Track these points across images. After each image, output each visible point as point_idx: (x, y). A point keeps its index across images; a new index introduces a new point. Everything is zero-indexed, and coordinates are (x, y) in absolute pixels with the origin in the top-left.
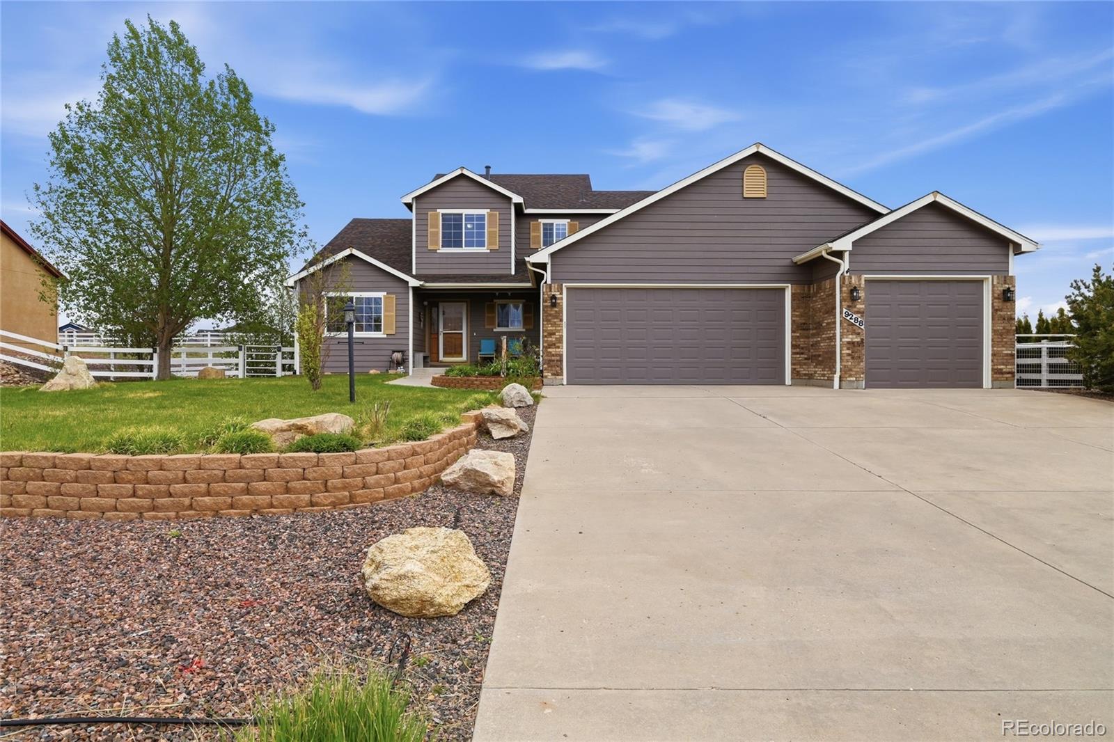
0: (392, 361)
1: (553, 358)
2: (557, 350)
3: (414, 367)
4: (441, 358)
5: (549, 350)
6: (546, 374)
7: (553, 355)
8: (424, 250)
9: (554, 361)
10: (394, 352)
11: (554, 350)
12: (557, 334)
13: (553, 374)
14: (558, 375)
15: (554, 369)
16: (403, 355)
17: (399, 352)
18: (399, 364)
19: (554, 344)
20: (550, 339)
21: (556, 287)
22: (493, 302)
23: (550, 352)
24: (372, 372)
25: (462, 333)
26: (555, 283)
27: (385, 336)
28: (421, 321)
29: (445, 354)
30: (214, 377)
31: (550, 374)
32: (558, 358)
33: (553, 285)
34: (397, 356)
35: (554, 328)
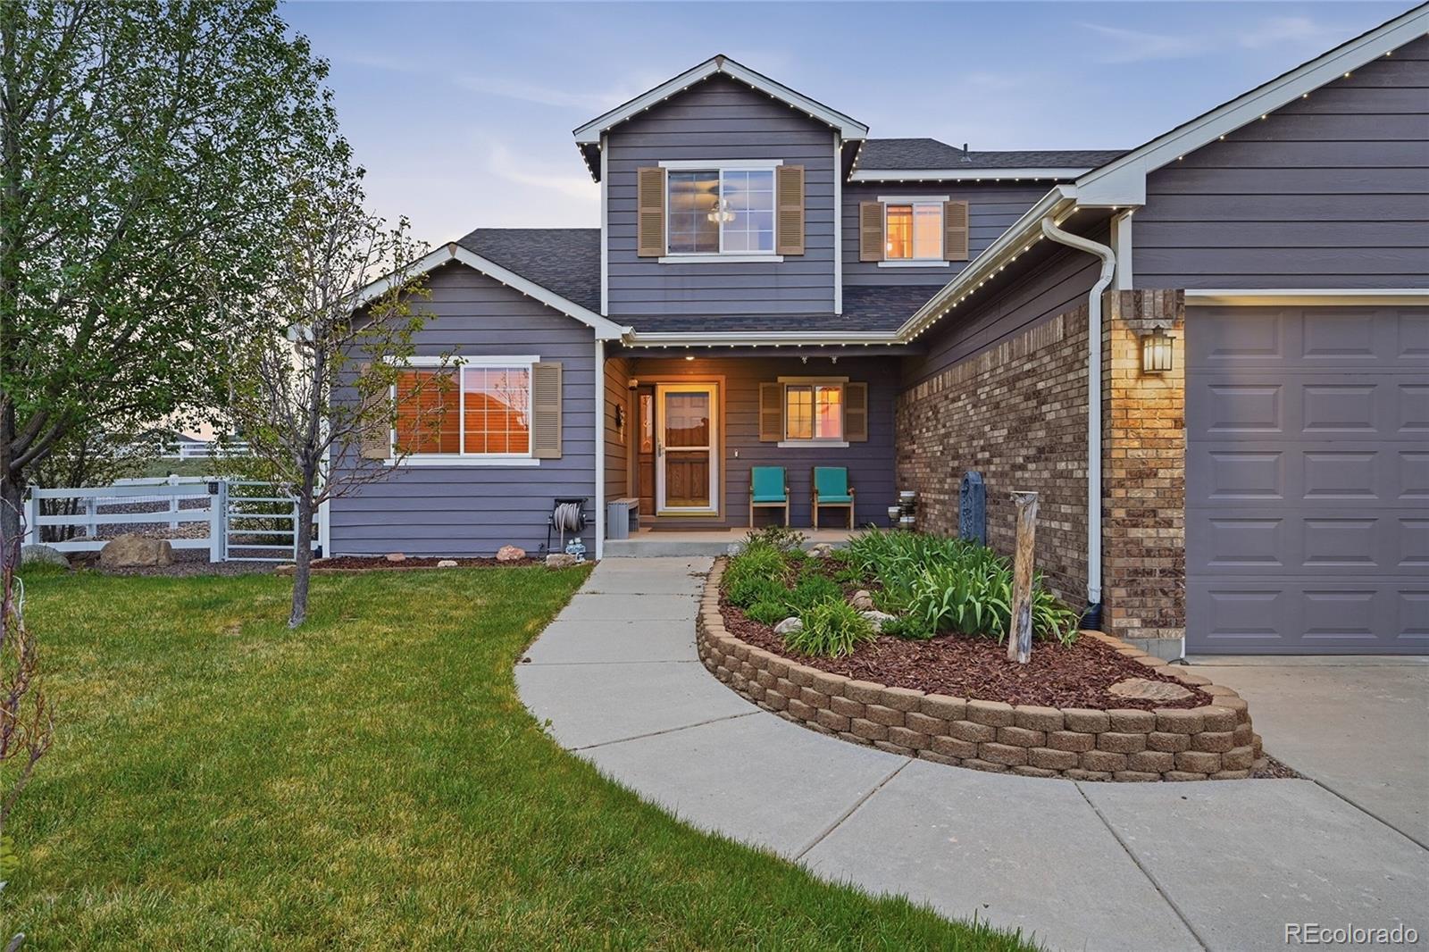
0: (553, 526)
1: (1149, 563)
2: (1163, 532)
3: (606, 538)
4: (662, 507)
5: (1135, 533)
6: (1124, 623)
7: (1149, 553)
8: (630, 257)
9: (1150, 573)
10: (559, 501)
11: (1152, 532)
12: (1161, 473)
13: (1146, 623)
14: (1166, 625)
15: (1149, 601)
16: (582, 511)
17: (570, 501)
18: (571, 532)
19: (1154, 512)
20: (1136, 493)
21: (1160, 300)
22: (776, 381)
23: (1138, 542)
24: (505, 553)
25: (707, 452)
26: (1154, 289)
27: (537, 463)
28: (618, 424)
29: (671, 498)
30: (136, 560)
31: (1136, 622)
32: (1167, 563)
33: (1148, 294)
34: (569, 512)
35: (1151, 453)
